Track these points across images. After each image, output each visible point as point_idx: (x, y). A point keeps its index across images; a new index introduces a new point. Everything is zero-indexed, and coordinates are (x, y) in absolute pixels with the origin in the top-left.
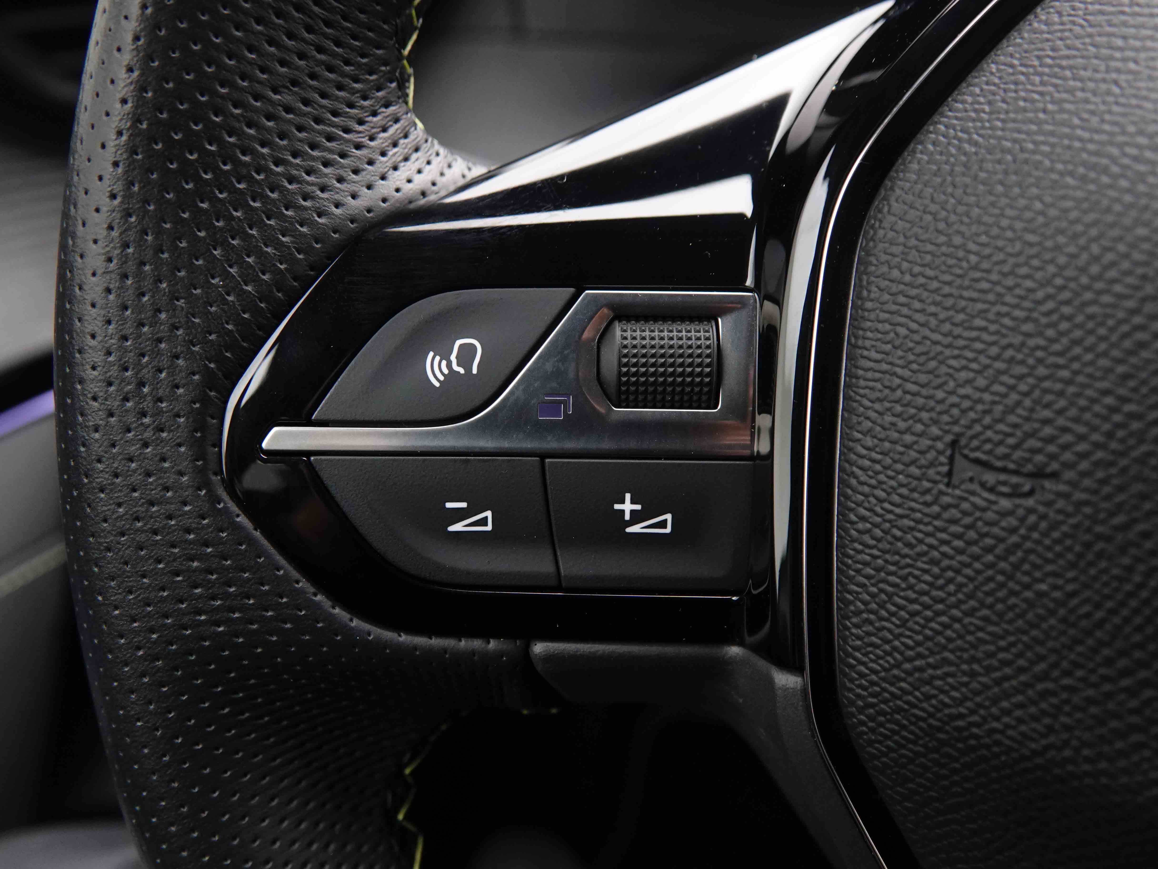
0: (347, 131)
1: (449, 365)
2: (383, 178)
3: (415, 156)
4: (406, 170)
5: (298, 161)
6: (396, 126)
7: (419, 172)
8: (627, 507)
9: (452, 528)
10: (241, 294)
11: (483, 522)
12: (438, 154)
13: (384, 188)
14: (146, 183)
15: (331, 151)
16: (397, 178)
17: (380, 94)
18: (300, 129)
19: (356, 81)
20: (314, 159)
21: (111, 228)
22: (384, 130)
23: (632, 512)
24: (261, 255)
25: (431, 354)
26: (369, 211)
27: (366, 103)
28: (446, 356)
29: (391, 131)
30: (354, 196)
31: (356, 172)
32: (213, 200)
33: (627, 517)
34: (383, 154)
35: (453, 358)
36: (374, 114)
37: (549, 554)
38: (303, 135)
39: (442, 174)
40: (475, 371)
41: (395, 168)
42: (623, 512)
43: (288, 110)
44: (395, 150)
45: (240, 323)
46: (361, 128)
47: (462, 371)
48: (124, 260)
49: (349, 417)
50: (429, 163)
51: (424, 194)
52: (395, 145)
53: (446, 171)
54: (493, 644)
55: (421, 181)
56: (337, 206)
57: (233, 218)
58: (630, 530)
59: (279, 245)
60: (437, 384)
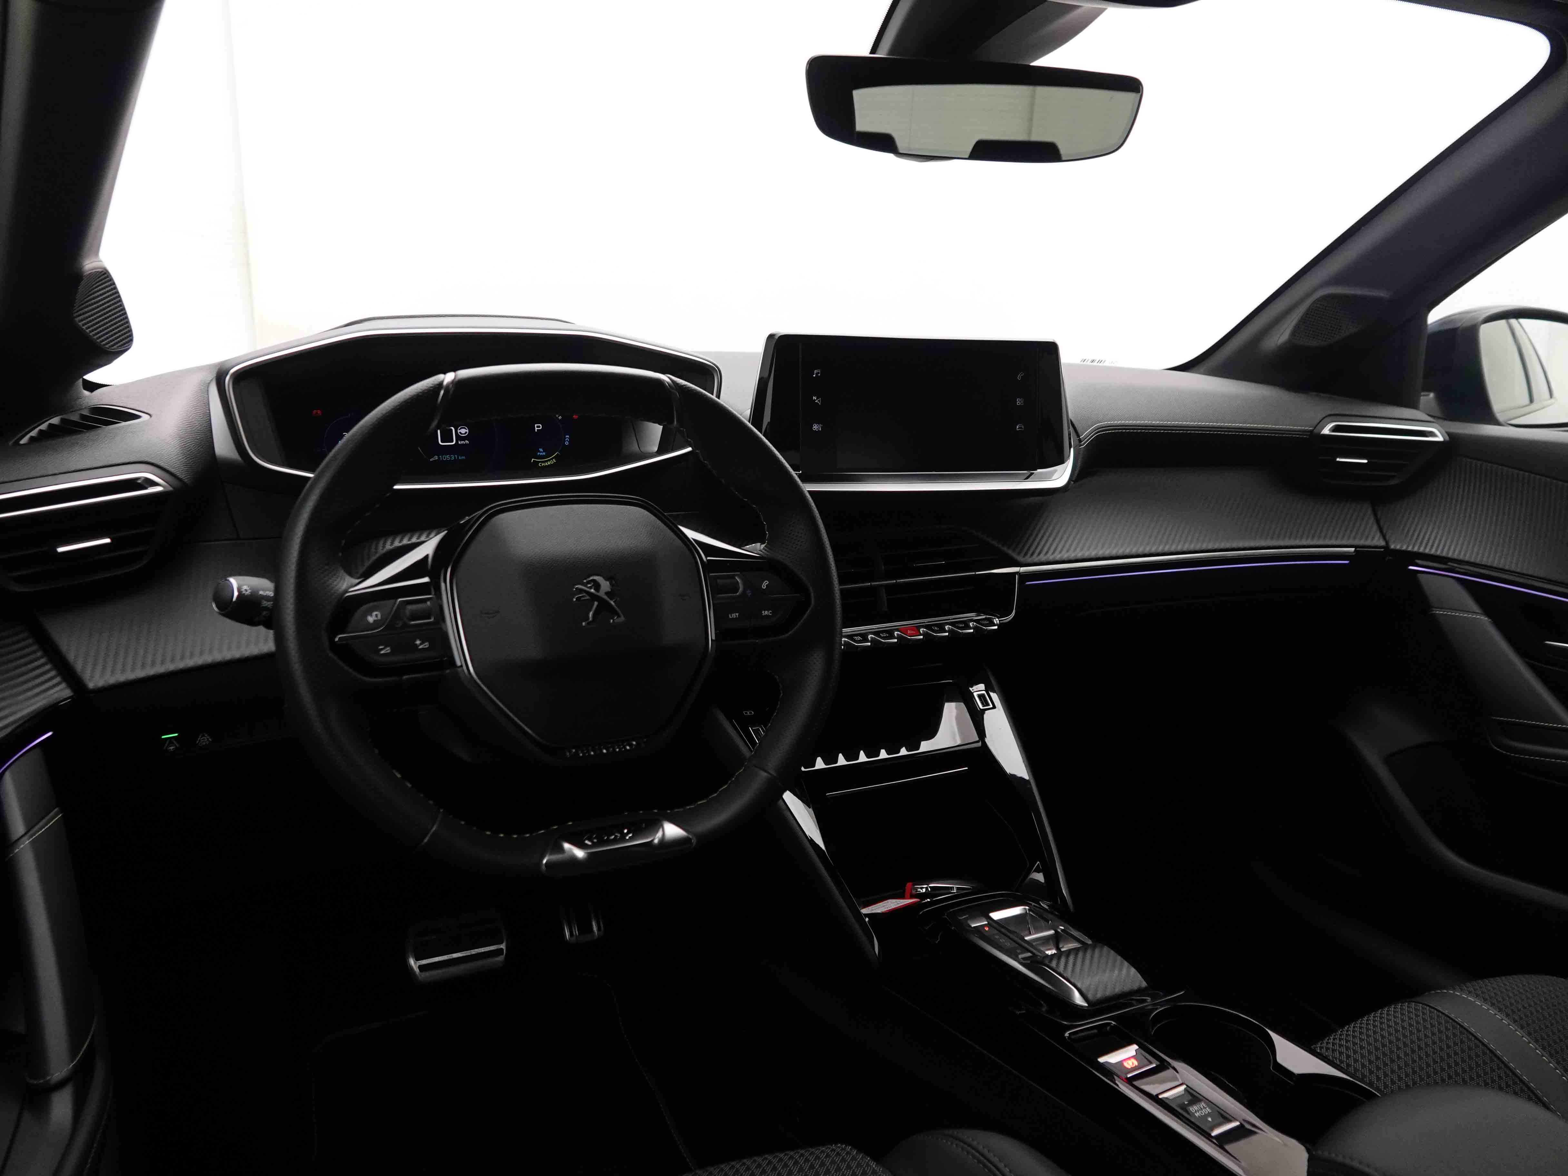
8: (418, 642)
9: (381, 653)
33: (418, 644)
58: (419, 647)
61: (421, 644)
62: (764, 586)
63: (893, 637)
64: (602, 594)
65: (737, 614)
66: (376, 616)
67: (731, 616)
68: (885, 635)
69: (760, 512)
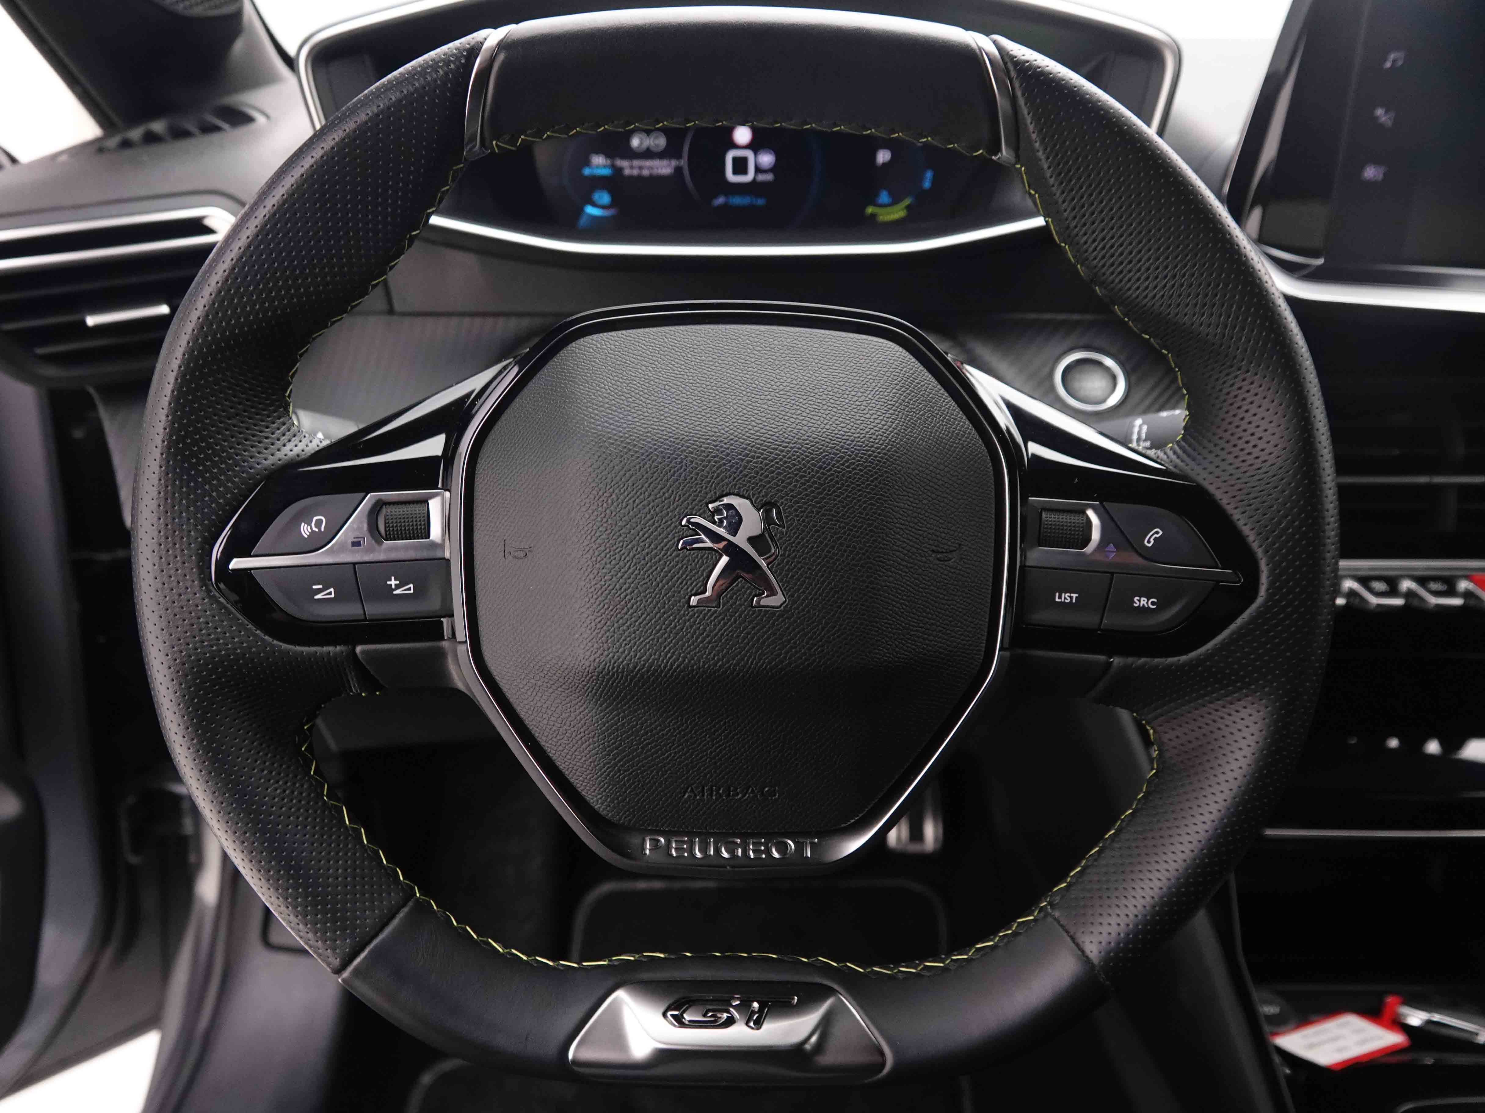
0: (261, 432)
1: (311, 528)
2: (279, 450)
3: (293, 439)
4: (289, 446)
5: (240, 447)
6: (284, 427)
7: (296, 446)
8: (393, 582)
9: (316, 597)
10: (218, 504)
11: (330, 593)
12: (305, 437)
13: (279, 455)
14: (175, 461)
15: (254, 441)
16: (286, 450)
17: (275, 414)
18: (240, 433)
19: (264, 410)
20: (247, 445)
21: (160, 480)
22: (278, 429)
23: (395, 585)
24: (225, 487)
25: (303, 524)
26: (273, 465)
27: (270, 419)
28: (310, 524)
29: (282, 429)
30: (266, 459)
31: (266, 449)
32: (204, 466)
33: (393, 587)
34: (278, 440)
35: (313, 525)
36: (274, 423)
37: (360, 606)
38: (241, 436)
39: (307, 446)
40: (323, 530)
41: (284, 445)
42: (391, 585)
43: (234, 426)
44: (284, 438)
45: (217, 515)
46: (267, 430)
47: (317, 530)
48: (166, 492)
49: (267, 553)
50: (300, 441)
51: (298, 456)
52: (284, 435)
53: (310, 444)
54: (338, 648)
55: (297, 450)
56: (258, 464)
57: (213, 473)
58: (395, 592)
59: (233, 482)
60: (306, 536)
61: (398, 587)
62: (1149, 542)
63: (1451, 592)
64: (740, 540)
65: (1074, 595)
66: (319, 523)
67: (1060, 597)
68: (1434, 586)
69: (1176, 366)
